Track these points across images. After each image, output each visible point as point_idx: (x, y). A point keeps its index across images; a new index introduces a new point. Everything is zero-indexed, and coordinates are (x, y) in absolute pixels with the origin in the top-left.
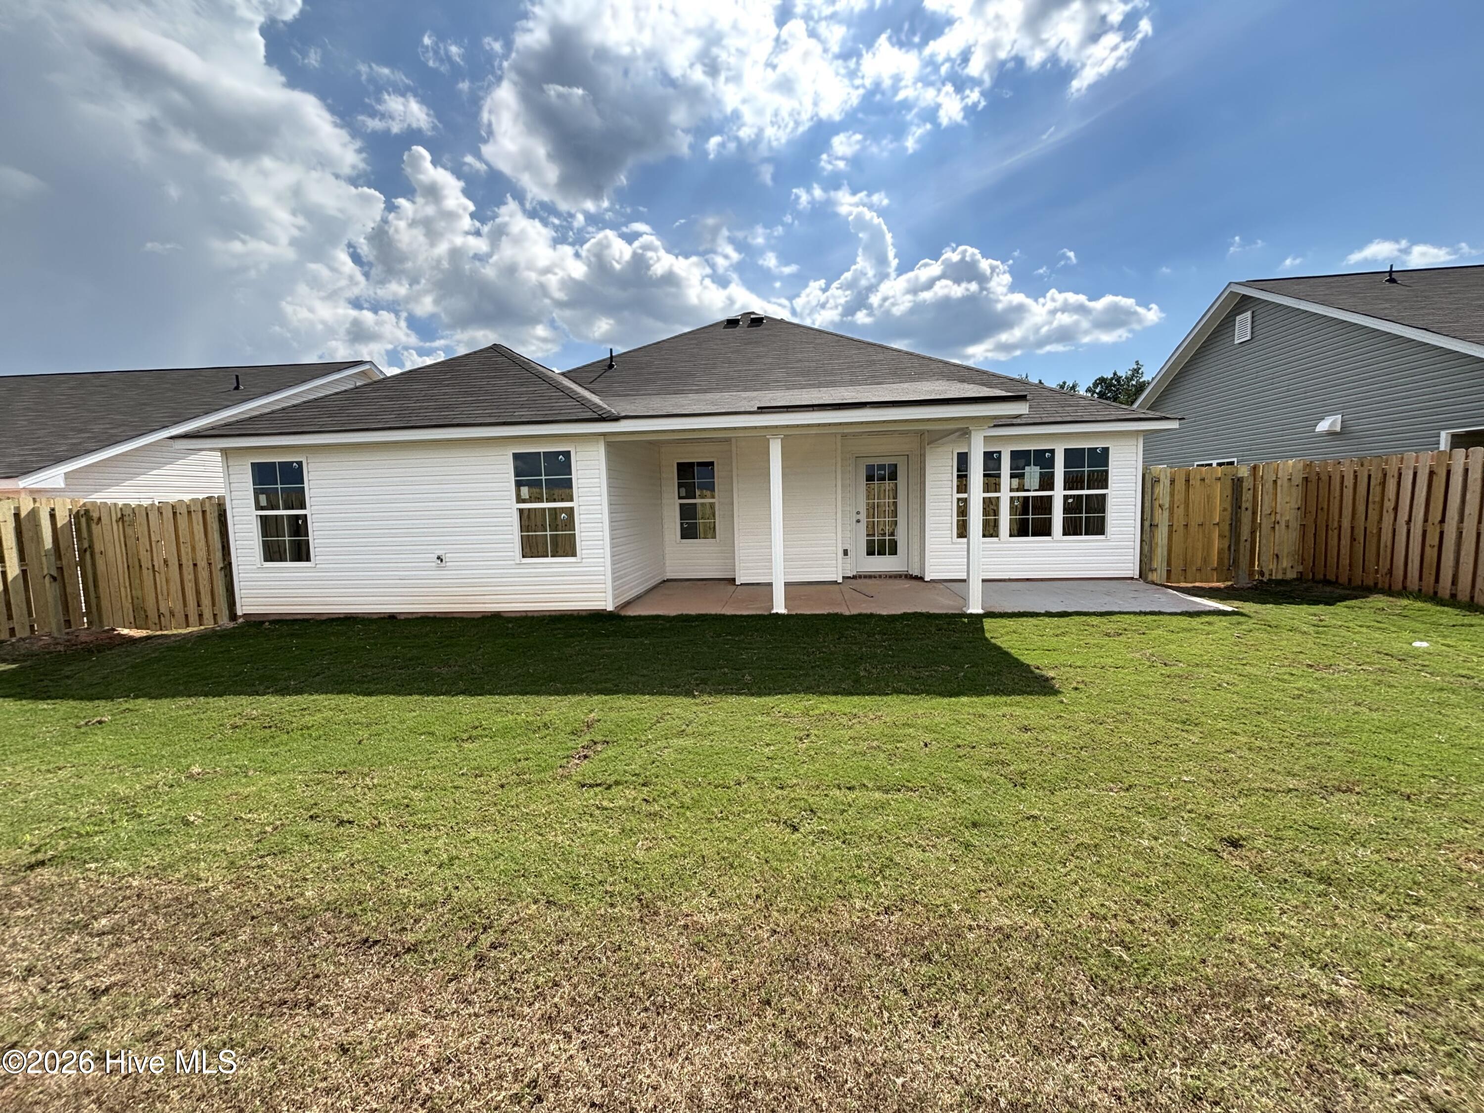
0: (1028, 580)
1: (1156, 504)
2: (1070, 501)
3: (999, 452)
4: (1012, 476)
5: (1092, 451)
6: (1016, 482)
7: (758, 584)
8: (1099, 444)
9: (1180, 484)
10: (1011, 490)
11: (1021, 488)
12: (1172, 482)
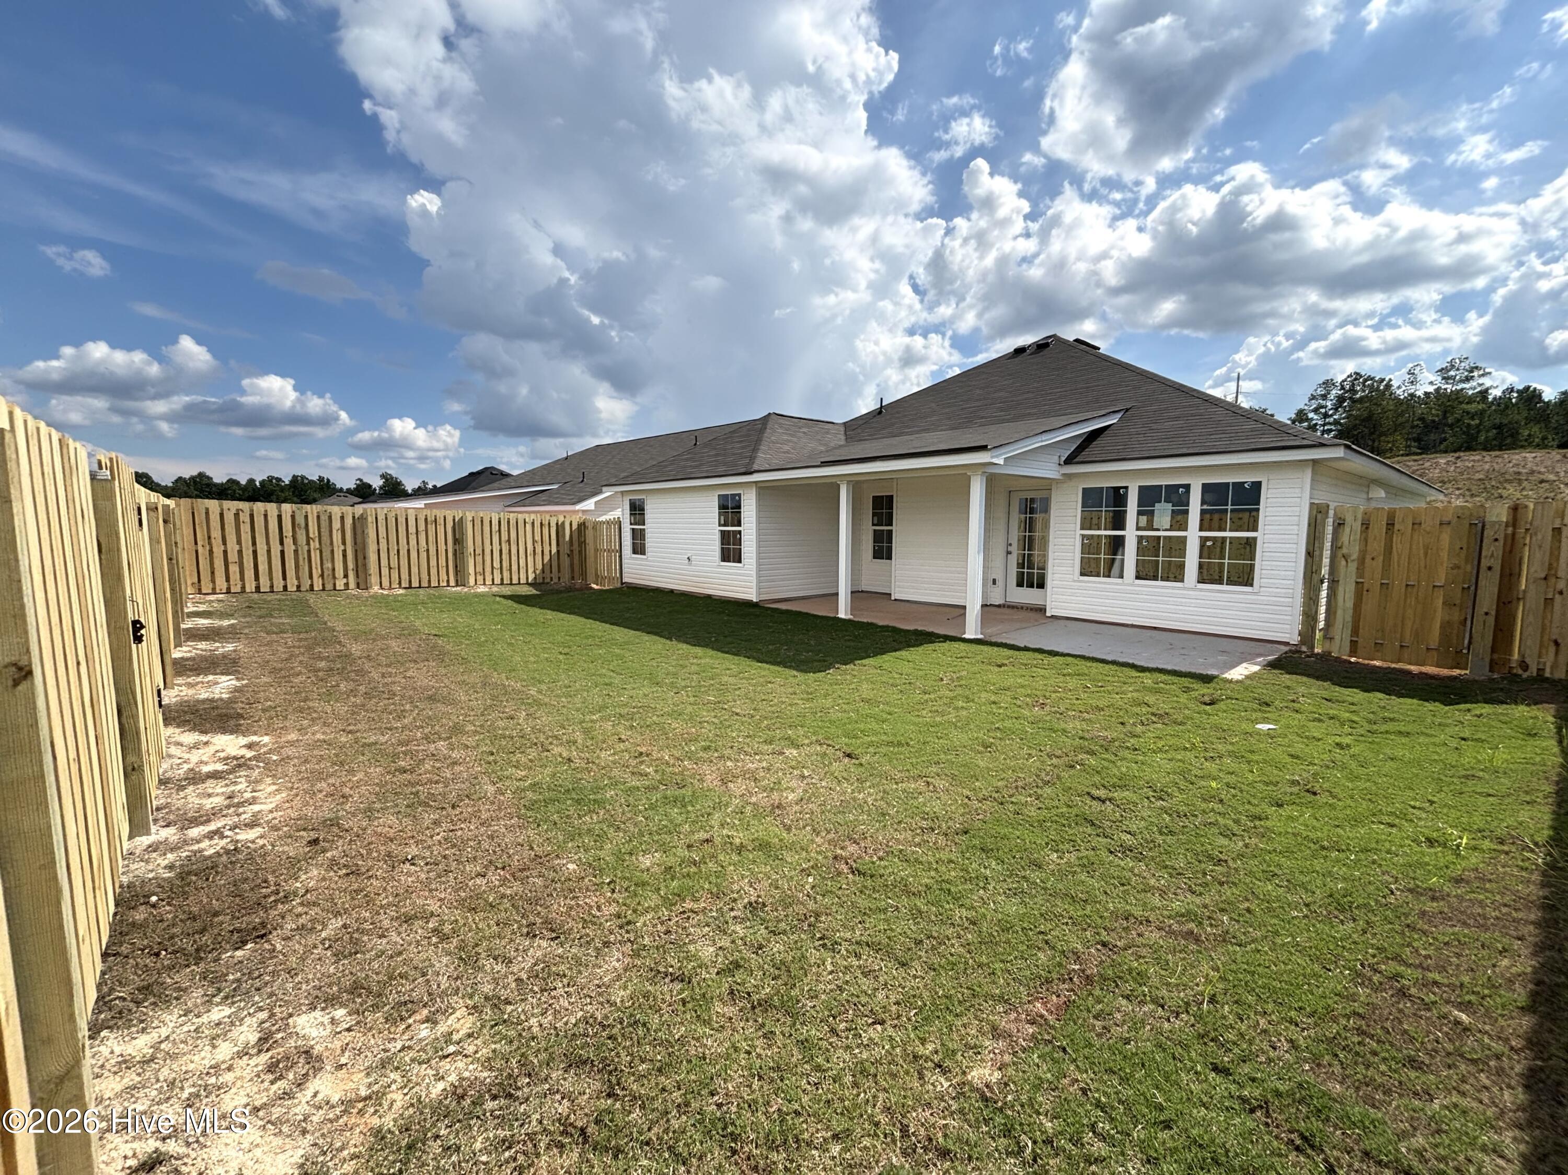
0: (1155, 628)
1: (1340, 554)
2: (1209, 543)
3: (1126, 488)
4: (1140, 513)
5: (1239, 486)
6: (1144, 520)
7: (908, 601)
8: (1248, 478)
9: (1378, 529)
10: (1138, 529)
11: (1150, 527)
12: (1366, 525)
